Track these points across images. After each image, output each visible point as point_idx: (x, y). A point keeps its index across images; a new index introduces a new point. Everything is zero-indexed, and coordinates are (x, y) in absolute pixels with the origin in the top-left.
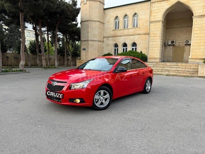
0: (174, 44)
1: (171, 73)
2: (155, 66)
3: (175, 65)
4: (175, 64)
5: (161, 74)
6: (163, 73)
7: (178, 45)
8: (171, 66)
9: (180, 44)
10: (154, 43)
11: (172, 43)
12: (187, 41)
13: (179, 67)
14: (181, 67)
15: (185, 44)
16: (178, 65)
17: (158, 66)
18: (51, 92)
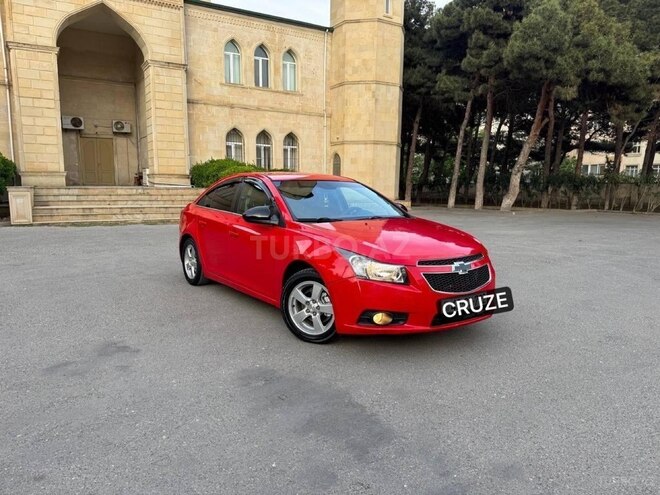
0: (82, 127)
1: (152, 217)
2: (82, 198)
3: (140, 194)
4: (140, 191)
5: (125, 223)
6: (129, 218)
7: (92, 132)
8: (134, 198)
9: (99, 130)
10: (39, 121)
11: (74, 125)
12: (117, 123)
13: (153, 198)
14: (160, 198)
15: (115, 130)
16: (148, 194)
17: (90, 198)
18: (458, 302)
